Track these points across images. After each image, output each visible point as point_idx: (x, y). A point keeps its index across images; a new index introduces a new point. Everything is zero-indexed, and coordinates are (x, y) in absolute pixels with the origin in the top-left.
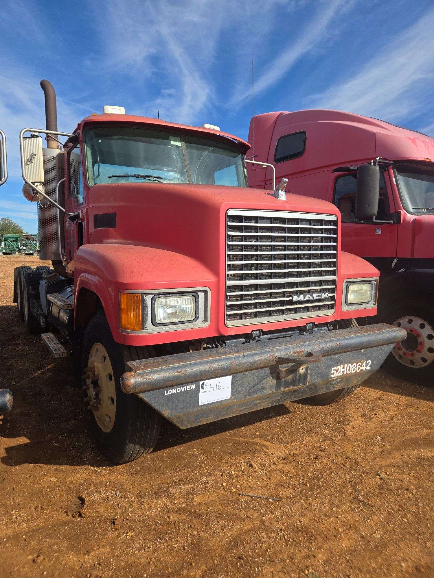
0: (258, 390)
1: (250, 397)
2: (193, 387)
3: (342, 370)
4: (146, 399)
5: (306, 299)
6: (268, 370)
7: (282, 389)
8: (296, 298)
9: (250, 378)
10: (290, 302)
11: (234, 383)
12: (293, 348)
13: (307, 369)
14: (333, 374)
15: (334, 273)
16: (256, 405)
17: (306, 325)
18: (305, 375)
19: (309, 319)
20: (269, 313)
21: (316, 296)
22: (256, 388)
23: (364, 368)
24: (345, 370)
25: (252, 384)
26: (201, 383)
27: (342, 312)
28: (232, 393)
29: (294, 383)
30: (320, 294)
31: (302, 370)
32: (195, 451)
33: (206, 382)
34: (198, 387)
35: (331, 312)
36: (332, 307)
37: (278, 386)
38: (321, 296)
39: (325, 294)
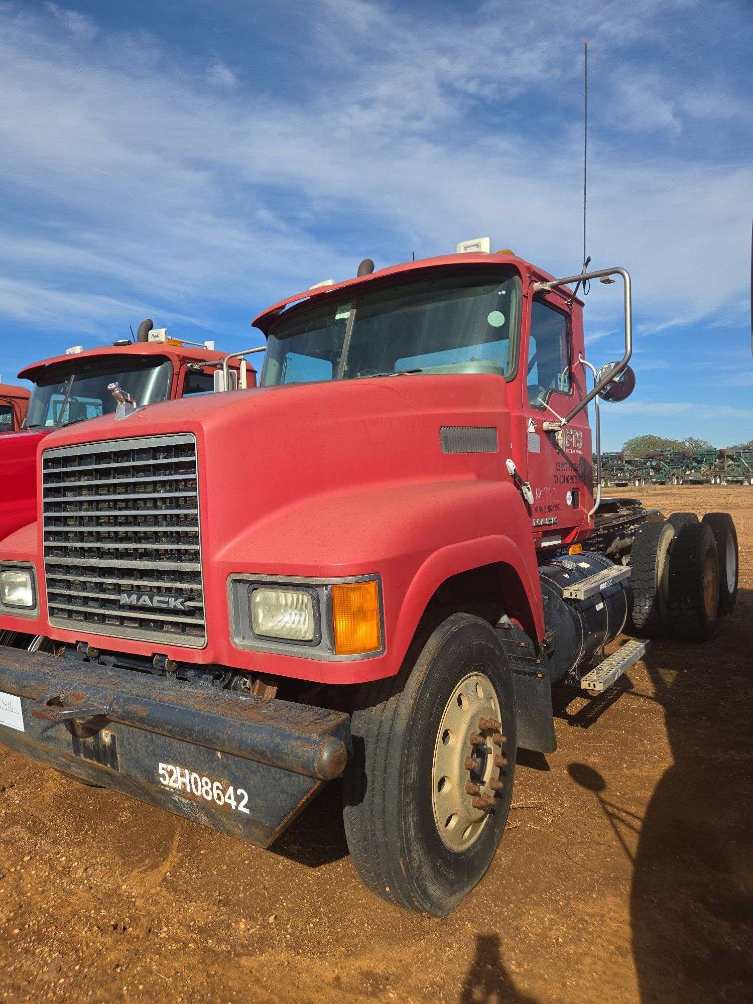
0: (52, 738)
1: (45, 744)
3: (181, 780)
5: (140, 602)
8: (124, 599)
11: (23, 712)
13: (113, 739)
14: (163, 777)
17: (150, 655)
18: (113, 751)
19: (156, 644)
21: (159, 602)
22: (49, 733)
23: (232, 803)
24: (187, 780)
28: (25, 725)
29: (97, 755)
30: (166, 599)
31: (105, 736)
37: (76, 748)
38: (167, 602)
39: (175, 600)
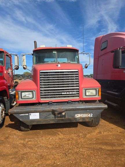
0: (48, 118)
1: (46, 119)
2: (28, 114)
3: (80, 116)
4: (15, 116)
5: (67, 94)
6: (51, 113)
7: (57, 118)
8: (63, 93)
9: (45, 114)
10: (61, 95)
11: (40, 115)
12: (59, 107)
13: (65, 114)
14: (76, 116)
15: (78, 86)
16: (49, 122)
17: (68, 101)
18: (65, 116)
19: (69, 99)
20: (55, 97)
21: (71, 93)
22: (47, 117)
23: (90, 116)
24: (81, 115)
25: (46, 116)
26: (30, 114)
27: (83, 98)
28: (40, 117)
29: (61, 117)
31: (63, 114)
32: (42, 132)
33: (31, 114)
34: (29, 115)
35: (78, 98)
36: (78, 96)
37: (55, 117)
38: (73, 93)
